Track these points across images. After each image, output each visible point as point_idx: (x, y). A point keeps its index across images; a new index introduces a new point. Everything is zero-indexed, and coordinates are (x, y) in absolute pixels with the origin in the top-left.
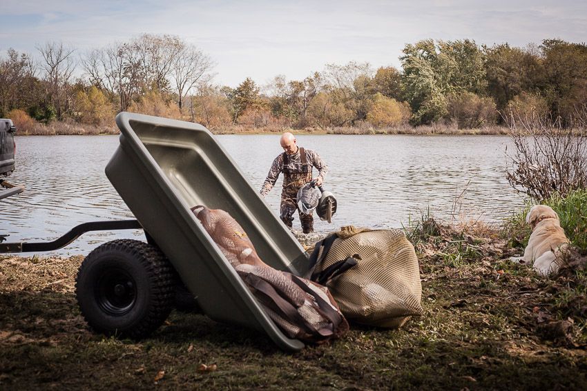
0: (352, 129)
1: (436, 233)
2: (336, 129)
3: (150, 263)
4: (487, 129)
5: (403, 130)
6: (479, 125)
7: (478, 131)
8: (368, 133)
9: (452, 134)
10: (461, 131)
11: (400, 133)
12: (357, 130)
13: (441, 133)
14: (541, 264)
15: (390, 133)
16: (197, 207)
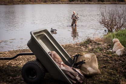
0: (56, 2)
1: (91, 42)
2: (53, 3)
4: (86, 2)
5: (68, 3)
6: (84, 2)
7: (84, 3)
8: (60, 3)
9: (79, 4)
10: (81, 3)
11: (67, 3)
12: (58, 3)
13: (76, 3)
14: (118, 52)
15: (65, 3)
16: (50, 52)
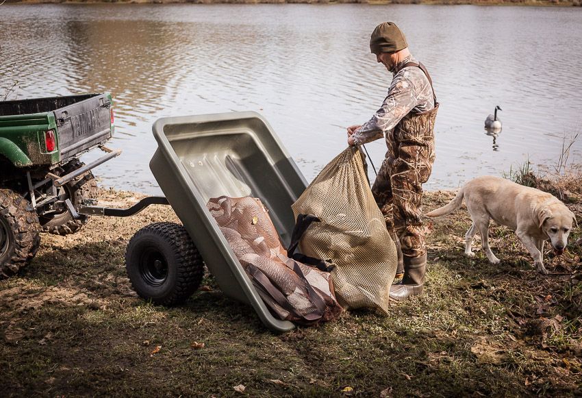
3: (178, 247)
16: (222, 197)
